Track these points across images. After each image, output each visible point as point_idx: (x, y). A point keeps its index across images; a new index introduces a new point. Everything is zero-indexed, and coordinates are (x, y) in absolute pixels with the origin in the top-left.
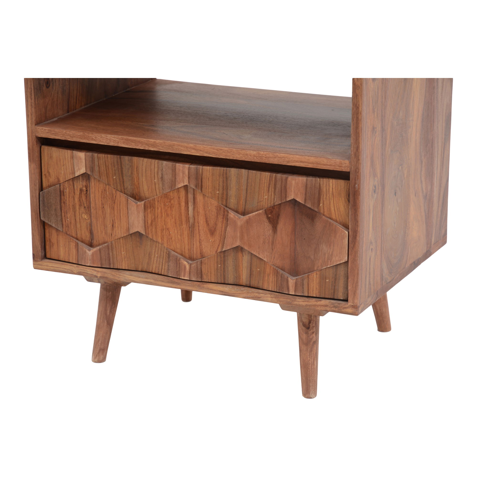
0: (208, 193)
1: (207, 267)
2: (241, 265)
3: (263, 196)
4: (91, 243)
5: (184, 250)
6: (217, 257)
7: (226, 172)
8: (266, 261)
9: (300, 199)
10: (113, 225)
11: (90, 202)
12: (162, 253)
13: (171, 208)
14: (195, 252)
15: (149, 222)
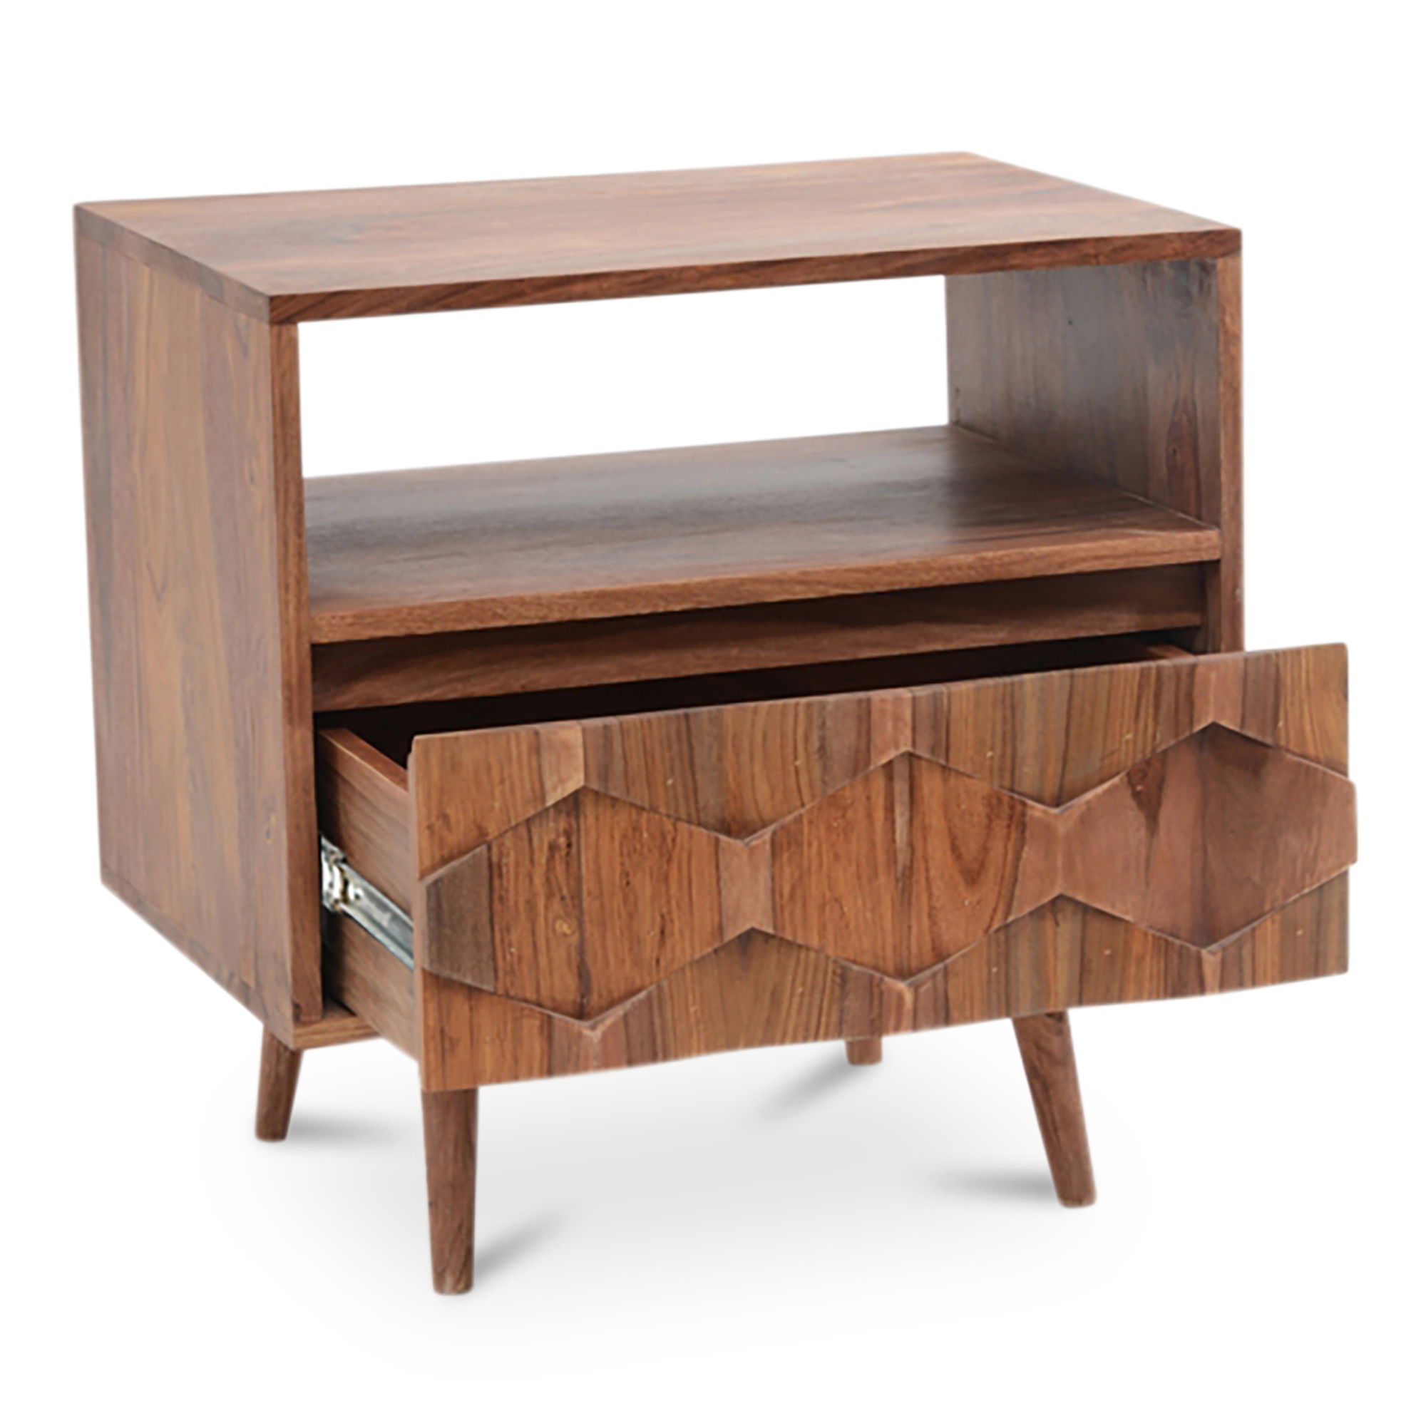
0: (965, 764)
1: (961, 985)
2: (1052, 953)
3: (1119, 736)
4: (581, 1005)
5: (880, 952)
6: (989, 946)
7: (1012, 691)
8: (1132, 921)
9: (1228, 722)
10: (662, 932)
11: (579, 880)
12: (820, 977)
13: (845, 833)
14: (914, 949)
15: (786, 891)
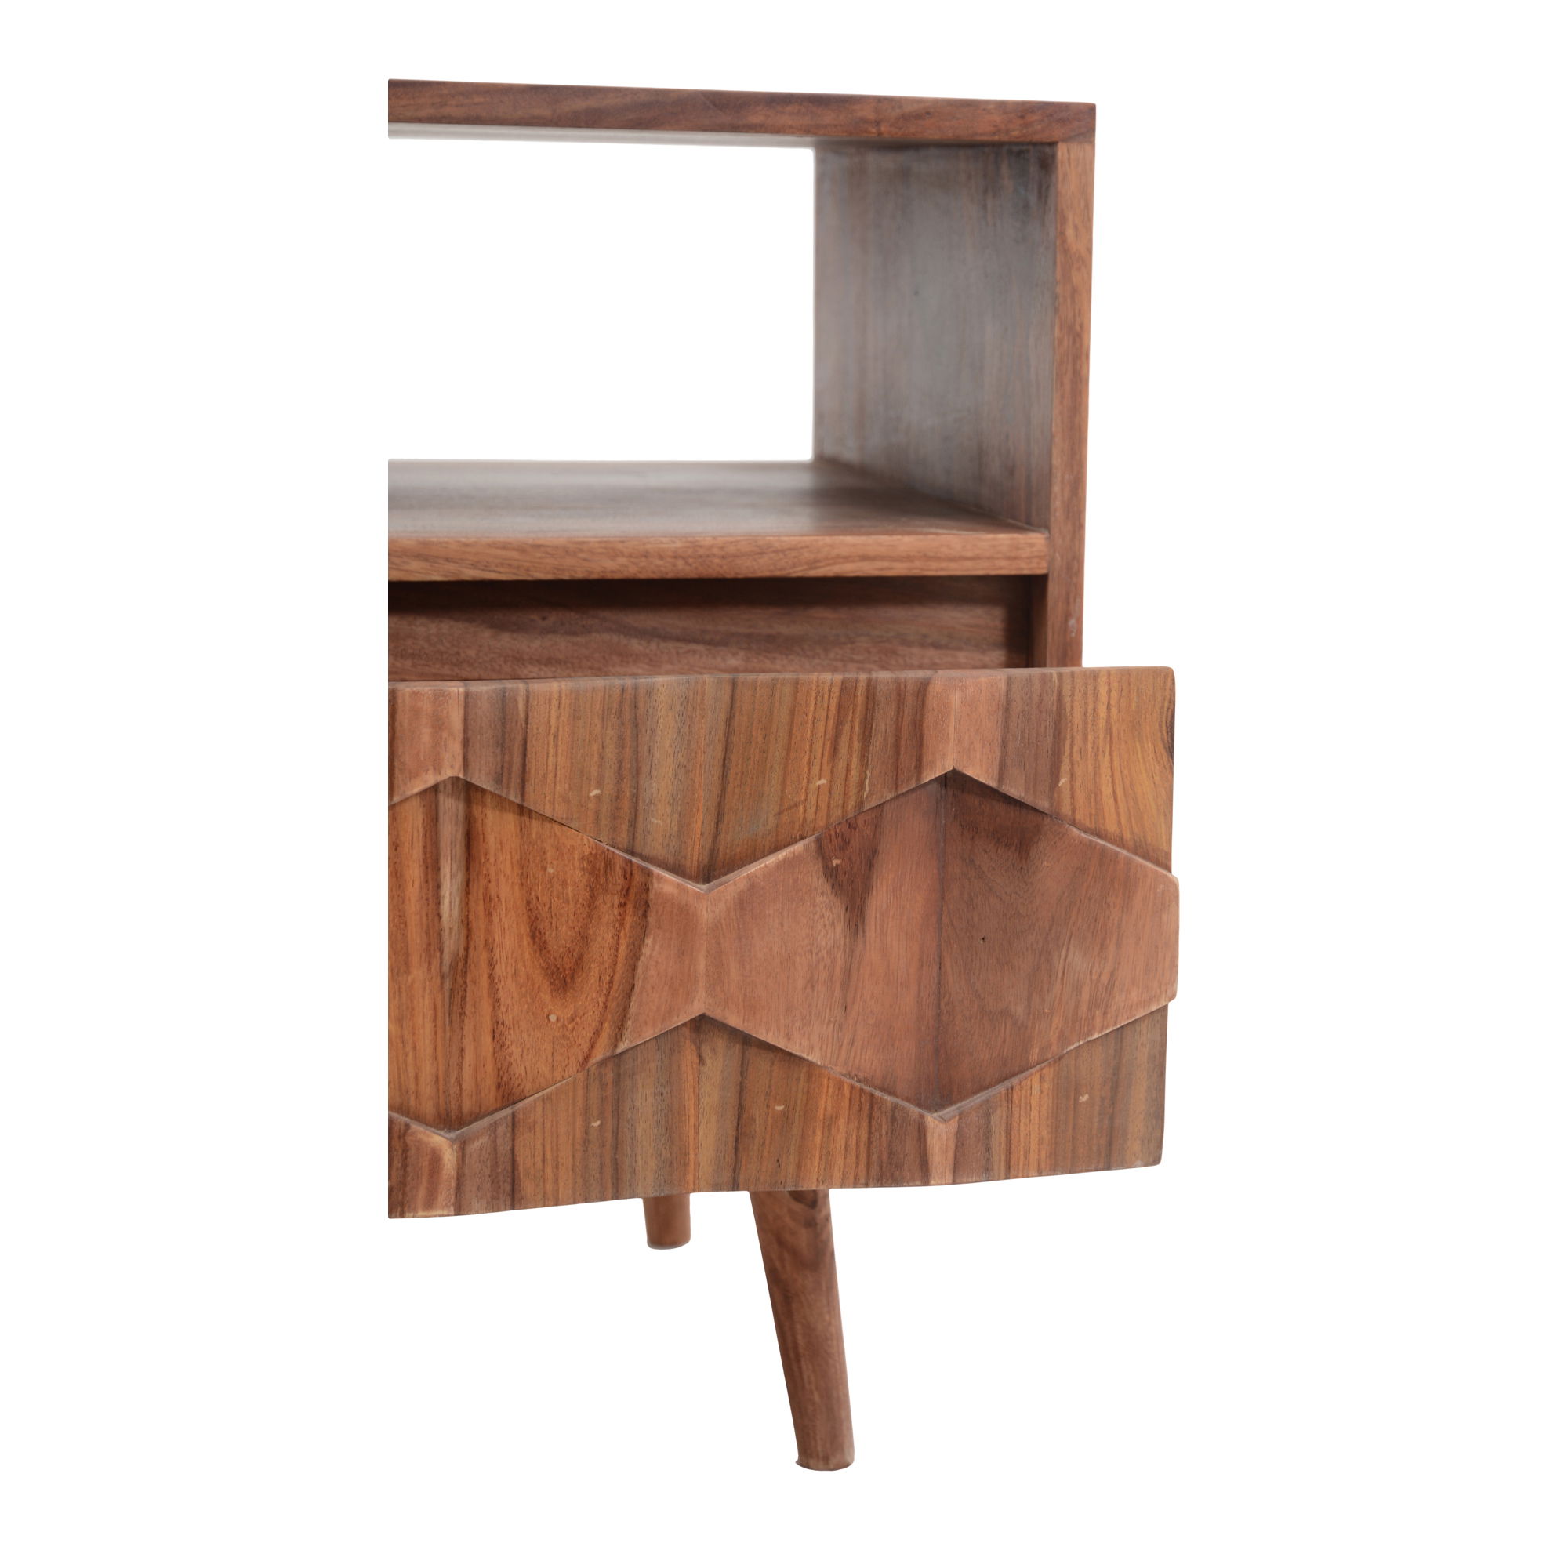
0: (554, 804)
1: (539, 1143)
2: (692, 1102)
3: (805, 780)
5: (412, 1087)
6: (587, 1087)
7: (635, 698)
8: (819, 1063)
9: (980, 771)
